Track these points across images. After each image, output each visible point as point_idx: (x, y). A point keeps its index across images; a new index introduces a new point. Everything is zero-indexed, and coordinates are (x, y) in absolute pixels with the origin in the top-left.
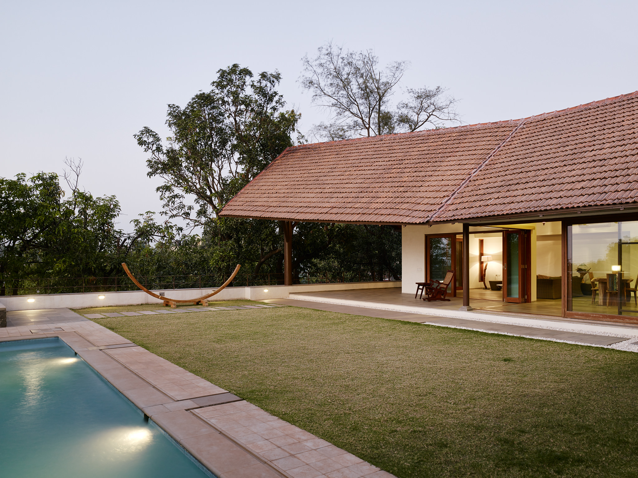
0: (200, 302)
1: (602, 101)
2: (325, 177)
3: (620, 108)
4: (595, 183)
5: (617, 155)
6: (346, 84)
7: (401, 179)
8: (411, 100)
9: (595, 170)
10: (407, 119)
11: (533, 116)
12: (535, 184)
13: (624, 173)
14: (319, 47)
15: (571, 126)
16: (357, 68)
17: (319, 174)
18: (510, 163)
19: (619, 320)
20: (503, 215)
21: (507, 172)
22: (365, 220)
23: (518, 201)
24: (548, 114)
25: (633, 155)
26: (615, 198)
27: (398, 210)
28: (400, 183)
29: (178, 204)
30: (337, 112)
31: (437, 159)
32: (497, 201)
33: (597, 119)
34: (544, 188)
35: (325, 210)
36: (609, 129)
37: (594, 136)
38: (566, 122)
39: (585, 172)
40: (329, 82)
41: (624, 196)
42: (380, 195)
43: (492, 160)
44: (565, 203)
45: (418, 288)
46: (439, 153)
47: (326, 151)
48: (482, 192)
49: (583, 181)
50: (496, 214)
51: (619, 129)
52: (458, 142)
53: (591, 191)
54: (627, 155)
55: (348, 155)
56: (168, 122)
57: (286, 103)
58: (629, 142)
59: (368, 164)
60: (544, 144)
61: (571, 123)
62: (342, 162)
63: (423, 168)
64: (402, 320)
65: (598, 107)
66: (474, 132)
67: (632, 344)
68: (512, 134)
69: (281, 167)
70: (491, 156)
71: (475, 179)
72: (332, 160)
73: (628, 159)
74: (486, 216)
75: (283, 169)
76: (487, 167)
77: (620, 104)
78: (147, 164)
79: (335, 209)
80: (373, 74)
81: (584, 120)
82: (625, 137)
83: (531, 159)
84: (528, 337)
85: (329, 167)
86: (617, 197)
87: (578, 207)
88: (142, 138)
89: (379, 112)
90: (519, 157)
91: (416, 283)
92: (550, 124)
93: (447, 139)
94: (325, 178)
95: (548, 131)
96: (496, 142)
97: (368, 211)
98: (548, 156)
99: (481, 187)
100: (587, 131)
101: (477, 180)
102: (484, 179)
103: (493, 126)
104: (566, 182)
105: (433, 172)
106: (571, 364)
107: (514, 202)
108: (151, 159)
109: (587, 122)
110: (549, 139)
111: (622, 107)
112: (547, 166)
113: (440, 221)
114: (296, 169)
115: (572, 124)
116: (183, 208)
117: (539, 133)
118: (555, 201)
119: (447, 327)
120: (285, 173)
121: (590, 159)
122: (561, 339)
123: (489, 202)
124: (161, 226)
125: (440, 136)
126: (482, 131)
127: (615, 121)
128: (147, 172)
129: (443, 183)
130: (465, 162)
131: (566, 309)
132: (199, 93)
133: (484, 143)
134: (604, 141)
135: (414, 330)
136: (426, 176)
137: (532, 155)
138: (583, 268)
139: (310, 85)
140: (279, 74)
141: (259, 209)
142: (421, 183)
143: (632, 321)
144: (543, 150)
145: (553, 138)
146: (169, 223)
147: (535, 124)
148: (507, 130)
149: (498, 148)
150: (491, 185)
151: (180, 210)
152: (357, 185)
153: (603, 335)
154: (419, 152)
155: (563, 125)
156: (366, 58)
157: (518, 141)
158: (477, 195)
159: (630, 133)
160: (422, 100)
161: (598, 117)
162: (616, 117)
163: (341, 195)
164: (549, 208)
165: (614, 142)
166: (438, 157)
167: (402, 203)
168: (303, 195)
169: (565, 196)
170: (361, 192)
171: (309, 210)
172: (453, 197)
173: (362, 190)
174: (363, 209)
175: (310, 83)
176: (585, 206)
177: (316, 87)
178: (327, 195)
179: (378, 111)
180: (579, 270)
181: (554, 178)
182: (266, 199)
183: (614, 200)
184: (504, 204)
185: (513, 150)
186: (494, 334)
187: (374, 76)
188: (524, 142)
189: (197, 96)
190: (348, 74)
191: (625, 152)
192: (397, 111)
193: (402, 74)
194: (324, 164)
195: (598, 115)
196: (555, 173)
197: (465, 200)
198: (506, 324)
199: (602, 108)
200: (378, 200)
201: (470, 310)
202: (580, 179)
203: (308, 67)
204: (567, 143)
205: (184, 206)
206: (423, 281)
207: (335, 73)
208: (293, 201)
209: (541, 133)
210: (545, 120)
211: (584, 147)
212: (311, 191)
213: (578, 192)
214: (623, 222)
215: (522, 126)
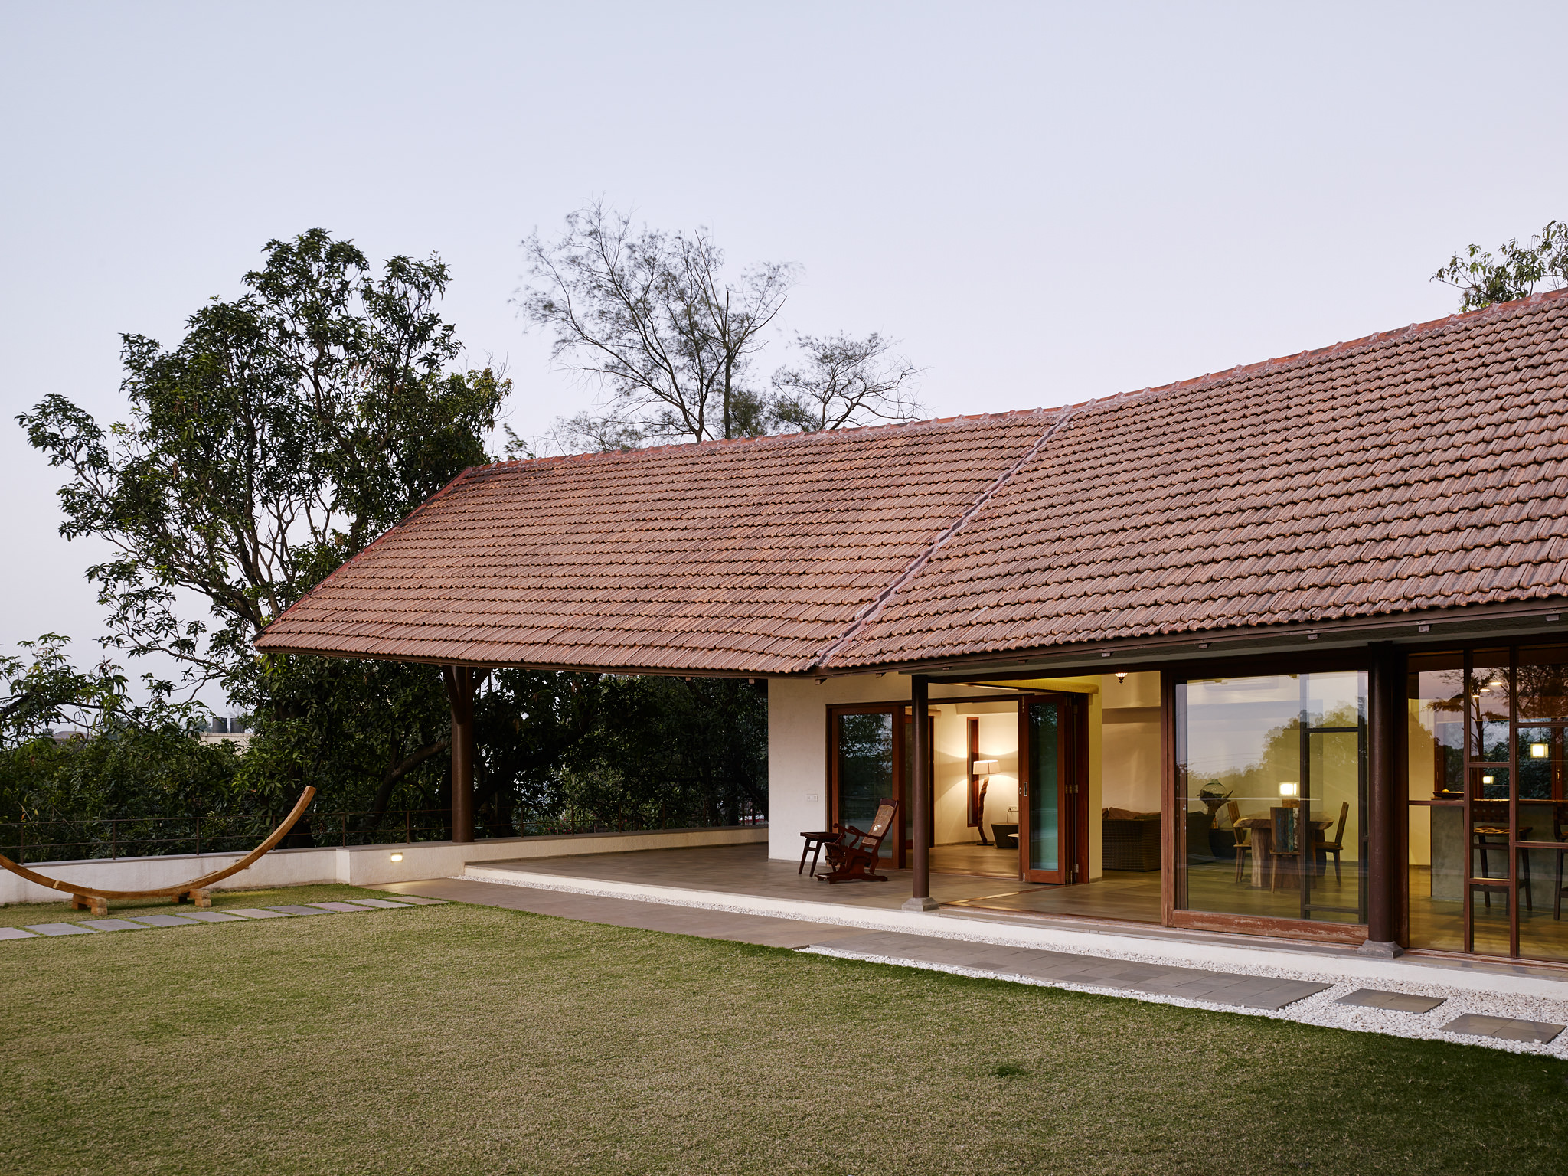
0: (188, 894)
1: (1258, 365)
2: (557, 547)
3: (1301, 382)
4: (1244, 567)
5: (1296, 496)
6: (640, 314)
7: (754, 555)
8: (807, 366)
9: (1243, 534)
10: (796, 411)
11: (1093, 400)
12: (1092, 570)
13: (1315, 541)
14: (570, 212)
15: (1185, 425)
16: (669, 274)
17: (540, 540)
18: (1033, 516)
19: (1303, 933)
20: (1008, 650)
21: (1024, 539)
22: (648, 663)
23: (1047, 613)
24: (1128, 394)
25: (1337, 497)
26: (1295, 607)
27: (739, 637)
28: (749, 565)
29: (157, 617)
30: (618, 386)
31: (850, 503)
32: (996, 614)
33: (1247, 407)
34: (1115, 579)
35: (543, 636)
36: (1277, 432)
37: (1241, 449)
38: (1171, 414)
39: (1218, 538)
40: (597, 306)
41: (1317, 603)
42: (695, 595)
43: (988, 508)
44: (1167, 618)
45: (807, 848)
46: (857, 488)
47: (567, 479)
48: (957, 589)
49: (1213, 561)
50: (990, 649)
51: (1300, 433)
52: (905, 460)
53: (1232, 589)
54: (1322, 496)
55: (623, 490)
56: (131, 386)
57: (462, 349)
58: (1326, 465)
59: (672, 514)
60: (1118, 468)
61: (1183, 417)
62: (606, 508)
63: (812, 527)
64: (746, 942)
65: (1250, 380)
66: (946, 438)
67: (1338, 1001)
68: (1040, 443)
69: (444, 518)
70: (987, 497)
71: (943, 555)
72: (579, 502)
73: (1324, 507)
74: (963, 655)
75: (449, 525)
76: (975, 526)
77: (1301, 373)
78: (59, 500)
79: (571, 633)
80: (710, 293)
81: (1215, 409)
82: (1317, 453)
83: (1086, 506)
84: (1074, 987)
85: (570, 519)
86: (1299, 604)
87: (1202, 630)
88: (43, 425)
89: (728, 392)
90: (1055, 500)
91: (802, 834)
92: (1132, 420)
93: (878, 453)
94: (556, 549)
95: (1128, 437)
96: (1001, 463)
97: (659, 638)
98: (1128, 498)
99: (955, 577)
100: (1223, 437)
101: (948, 558)
102: (966, 555)
103: (995, 423)
104: (1172, 563)
105: (837, 537)
106: (1182, 1077)
107: (1038, 616)
108: (72, 487)
109: (1223, 416)
110: (1131, 455)
111: (1307, 380)
112: (1125, 522)
113: (846, 668)
114: (483, 524)
115: (1186, 420)
116: (171, 627)
117: (1106, 442)
118: (1141, 615)
119: (863, 961)
120: (451, 534)
121: (1230, 506)
122: (1158, 992)
123: (972, 617)
124: (91, 676)
125: (861, 444)
126: (967, 435)
127: (1289, 413)
128: (60, 524)
129: (861, 565)
130: (919, 513)
131: (1172, 904)
132: (210, 304)
133: (970, 464)
134: (1265, 461)
135: (771, 972)
136: (818, 547)
137: (1088, 494)
138: (1214, 790)
139: (548, 313)
140: (443, 267)
141: (366, 630)
142: (804, 566)
143: (1334, 936)
144: (1114, 484)
145: (1141, 453)
146: (114, 667)
147: (1097, 419)
148: (1029, 432)
149: (1005, 478)
150: (983, 572)
151: (164, 632)
152: (638, 569)
153: (1264, 975)
154: (805, 485)
155: (1164, 421)
156: (692, 250)
157: (1055, 461)
158: (944, 597)
159: (1328, 442)
160: (834, 365)
161: (1248, 402)
162: (1291, 403)
163: (591, 596)
164: (1125, 632)
165: (1290, 464)
166: (853, 500)
167: (750, 617)
168: (492, 594)
169: (1168, 602)
170: (646, 587)
171: (500, 635)
172: (883, 603)
173: (647, 581)
174: (645, 633)
175: (545, 307)
176: (1217, 629)
177: (563, 319)
178: (554, 594)
179: (723, 389)
180: (1205, 795)
181: (1140, 555)
182: (388, 604)
183: (1293, 612)
184: (1012, 620)
185: (1041, 483)
186: (984, 980)
187: (713, 301)
188: (1069, 463)
189: (204, 312)
190: (646, 290)
191: (1316, 488)
192: (771, 390)
193: (781, 297)
194: (558, 511)
195: (1248, 398)
196: (1144, 541)
197: (913, 610)
198: (1023, 946)
199: (1259, 382)
200: (688, 610)
201: (929, 908)
202: (1206, 556)
203: (539, 264)
204: (1175, 467)
205: (173, 624)
206: (821, 827)
207: (611, 285)
208: (461, 609)
209: (1111, 441)
210: (1121, 409)
211: (1216, 475)
212: (513, 583)
213: (1202, 592)
214: (1311, 675)
215: (1064, 424)
